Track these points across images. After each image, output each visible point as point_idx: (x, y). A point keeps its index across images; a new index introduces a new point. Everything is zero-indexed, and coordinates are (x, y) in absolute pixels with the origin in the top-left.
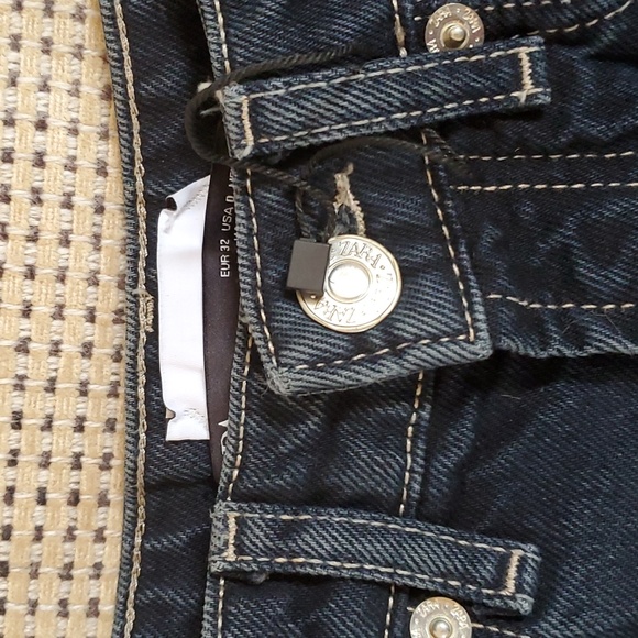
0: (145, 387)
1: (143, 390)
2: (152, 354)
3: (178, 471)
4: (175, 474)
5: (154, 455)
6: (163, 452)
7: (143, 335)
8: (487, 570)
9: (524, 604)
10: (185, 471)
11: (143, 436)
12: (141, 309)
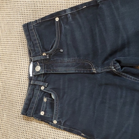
8: (45, 85)
9: (46, 86)
11: (29, 76)
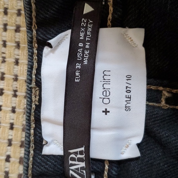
0: (34, 129)
1: (33, 131)
2: (37, 115)
3: (47, 169)
4: (46, 170)
5: (36, 161)
6: (41, 159)
7: (34, 106)
10: (50, 169)
11: (32, 152)
12: (33, 94)
